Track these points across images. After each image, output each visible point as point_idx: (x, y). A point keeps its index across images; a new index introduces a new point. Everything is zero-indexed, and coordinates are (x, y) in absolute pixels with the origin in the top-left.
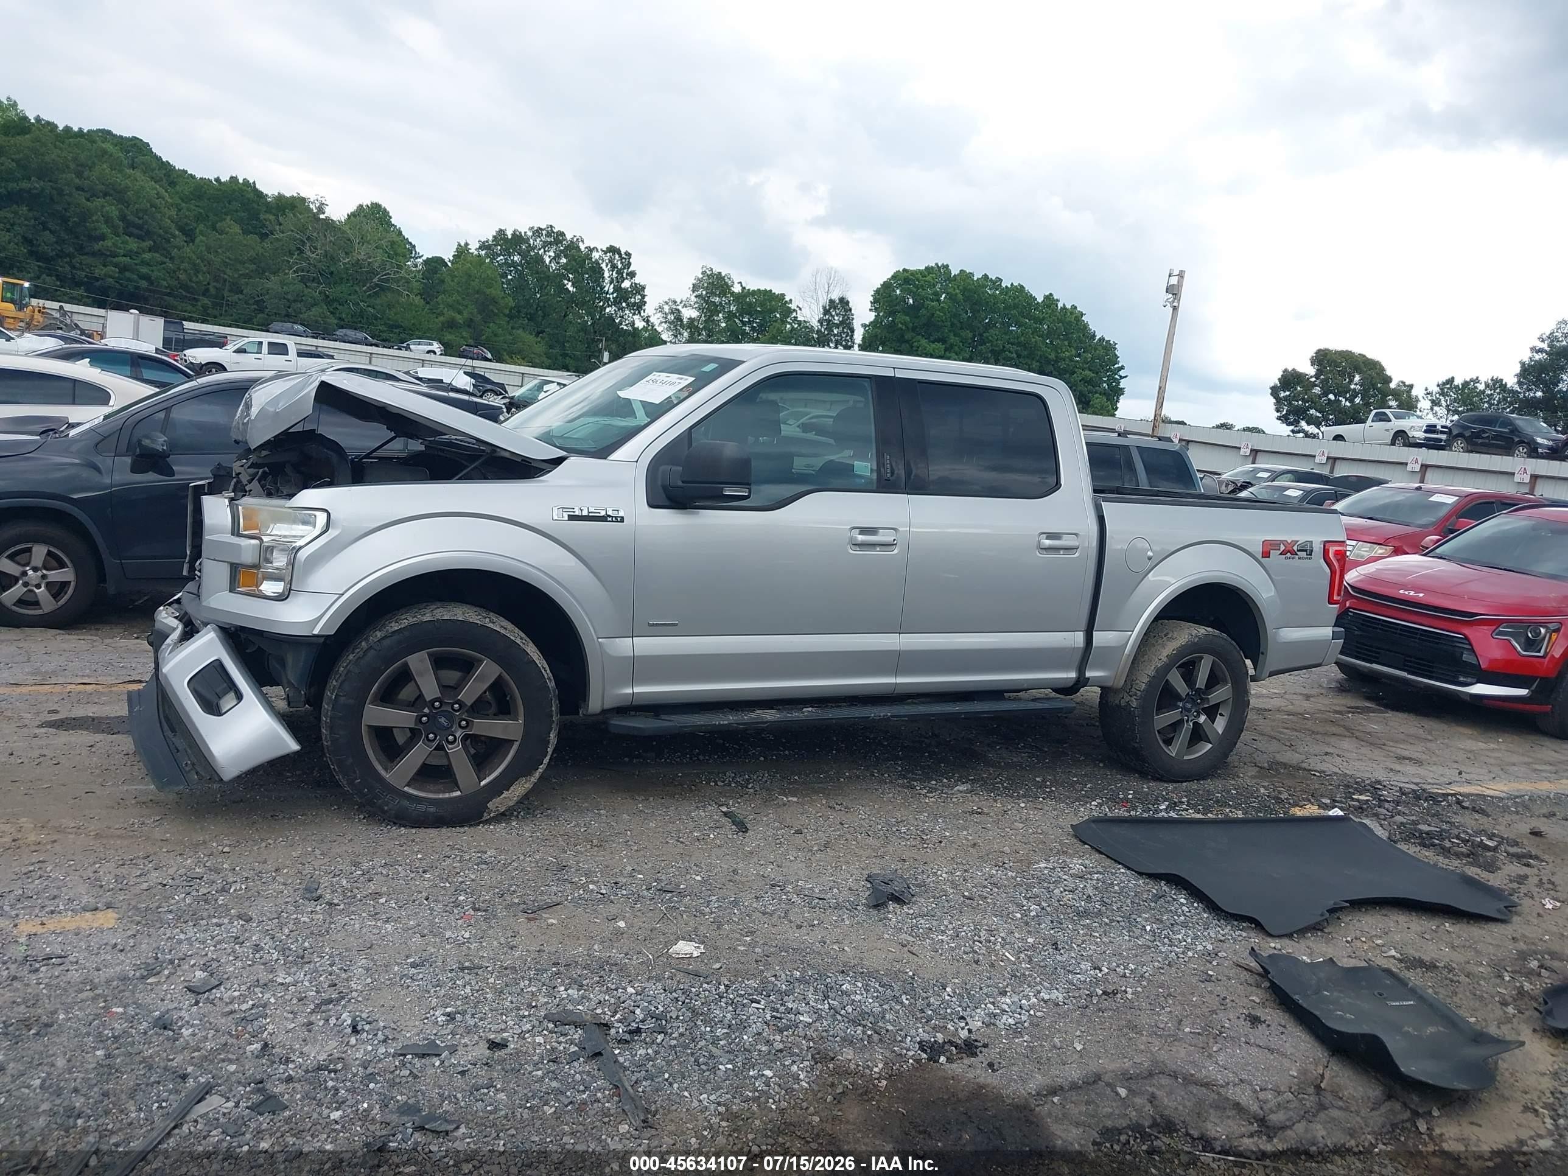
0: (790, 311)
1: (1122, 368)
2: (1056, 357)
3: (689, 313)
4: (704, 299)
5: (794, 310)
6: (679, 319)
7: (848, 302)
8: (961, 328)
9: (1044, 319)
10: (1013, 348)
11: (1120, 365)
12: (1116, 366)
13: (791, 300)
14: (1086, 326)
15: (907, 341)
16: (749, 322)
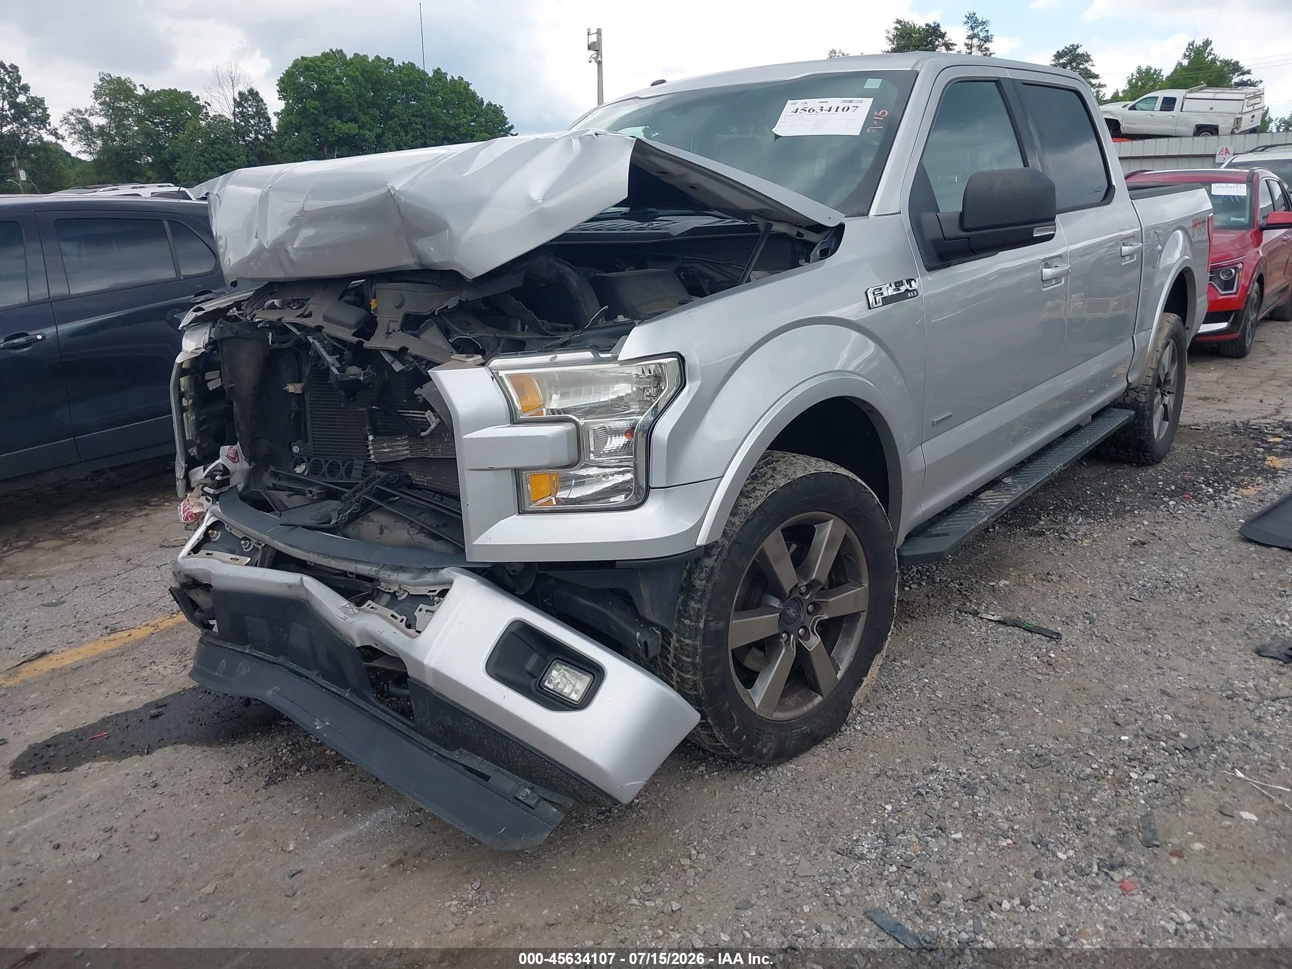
0: (200, 108)
1: (512, 127)
2: (456, 124)
3: (97, 121)
4: (109, 105)
5: (204, 106)
6: (88, 127)
7: (257, 94)
8: (368, 107)
9: (438, 91)
10: (418, 120)
11: (510, 125)
12: (507, 126)
13: (197, 97)
14: (474, 95)
15: (322, 125)
16: (161, 123)
